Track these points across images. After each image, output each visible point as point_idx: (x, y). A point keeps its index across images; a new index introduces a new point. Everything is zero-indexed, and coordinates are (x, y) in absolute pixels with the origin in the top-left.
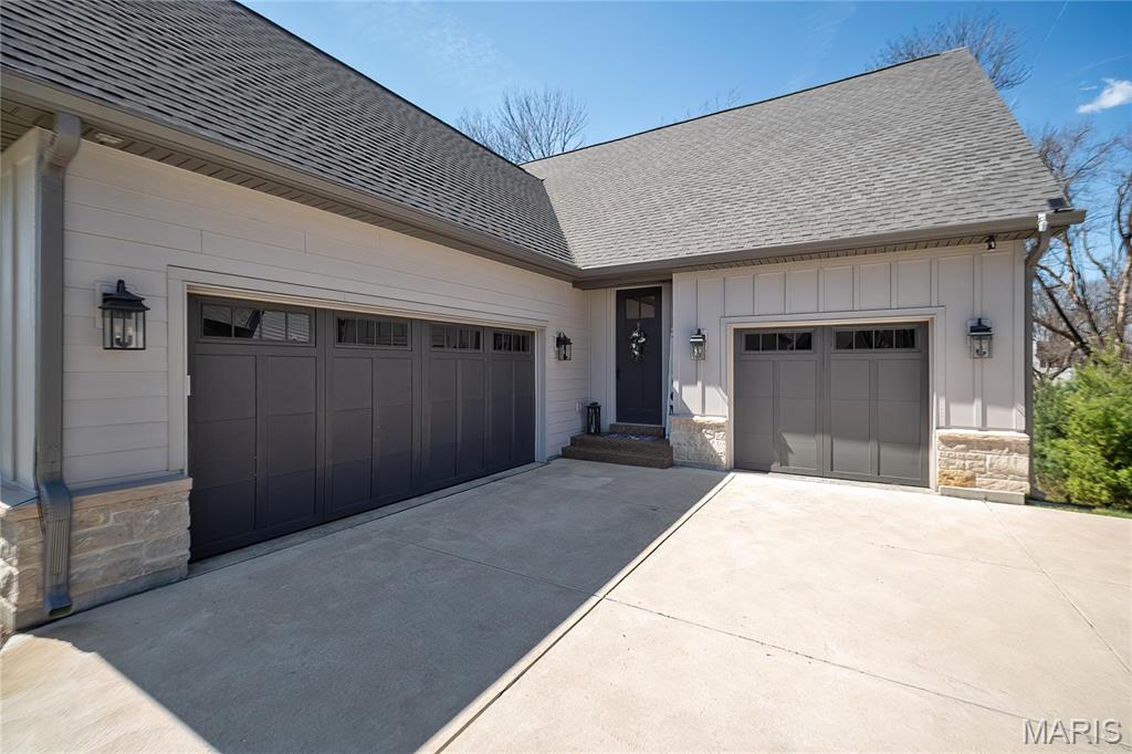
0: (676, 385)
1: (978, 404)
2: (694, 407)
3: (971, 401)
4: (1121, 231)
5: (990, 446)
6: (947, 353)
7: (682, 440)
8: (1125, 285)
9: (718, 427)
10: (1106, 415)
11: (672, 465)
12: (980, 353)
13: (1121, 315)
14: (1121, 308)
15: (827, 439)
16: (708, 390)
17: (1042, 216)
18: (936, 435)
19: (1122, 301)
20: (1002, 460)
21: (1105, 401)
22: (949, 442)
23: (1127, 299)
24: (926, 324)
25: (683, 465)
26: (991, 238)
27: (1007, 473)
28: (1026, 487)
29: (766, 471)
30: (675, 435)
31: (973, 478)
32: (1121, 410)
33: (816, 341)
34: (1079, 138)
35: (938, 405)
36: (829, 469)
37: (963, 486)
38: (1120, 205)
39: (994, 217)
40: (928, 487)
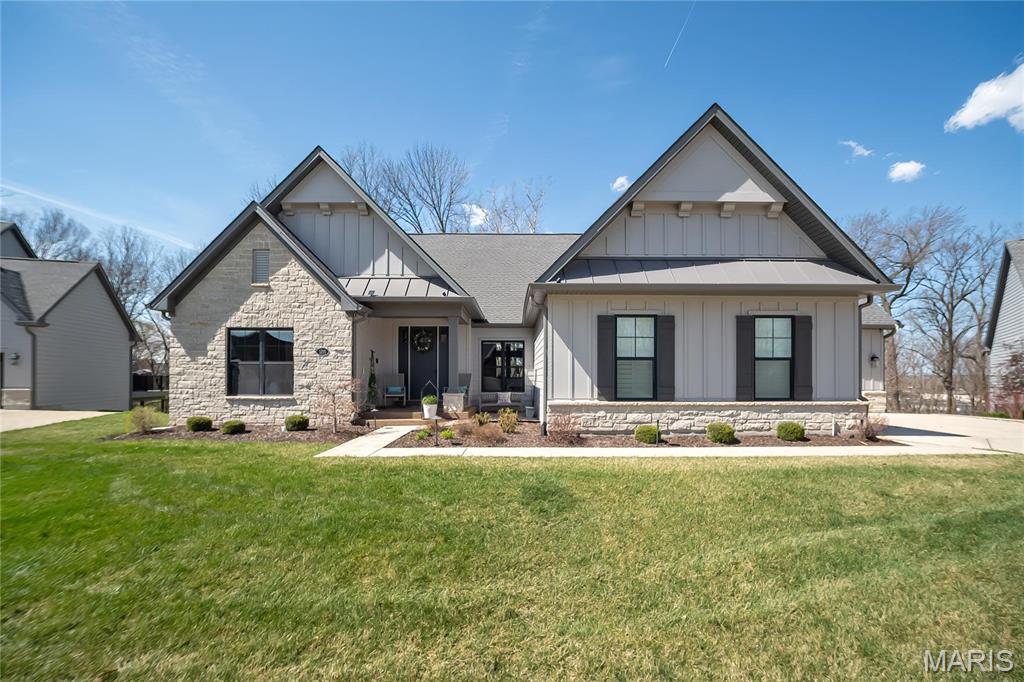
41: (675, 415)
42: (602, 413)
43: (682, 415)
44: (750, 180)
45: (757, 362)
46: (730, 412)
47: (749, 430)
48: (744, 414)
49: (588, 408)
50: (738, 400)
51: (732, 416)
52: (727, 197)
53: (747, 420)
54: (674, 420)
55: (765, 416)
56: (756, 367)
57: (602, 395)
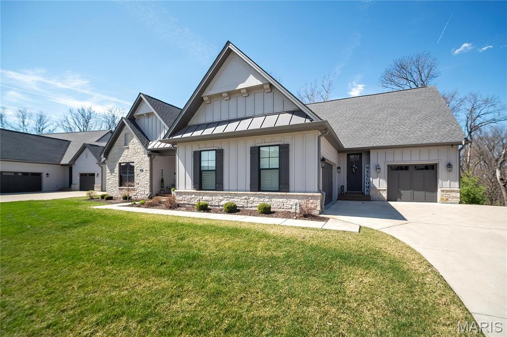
0: (371, 179)
1: (449, 181)
2: (377, 186)
3: (447, 181)
4: (468, 130)
5: (451, 191)
6: (442, 171)
7: (374, 194)
8: (469, 150)
9: (384, 190)
10: (467, 192)
11: (371, 201)
12: (450, 171)
13: (468, 160)
14: (468, 158)
15: (412, 191)
16: (381, 180)
17: (463, 142)
18: (439, 190)
19: (469, 156)
20: (454, 194)
21: (468, 187)
22: (442, 191)
23: (470, 155)
24: (437, 164)
25: (374, 201)
26: (452, 145)
27: (455, 197)
28: (459, 200)
29: (397, 201)
30: (372, 193)
31: (448, 199)
32: (472, 190)
33: (410, 168)
34: (453, 96)
35: (440, 182)
36: (413, 200)
37: (445, 201)
38: (467, 121)
39: (453, 141)
40: (437, 202)
41: (221, 198)
42: (193, 196)
43: (225, 198)
44: (251, 75)
45: (262, 171)
46: (245, 197)
47: (254, 207)
48: (252, 198)
49: (188, 193)
50: (251, 191)
51: (246, 199)
52: (240, 86)
53: (253, 202)
54: (221, 200)
55: (262, 200)
56: (261, 174)
57: (195, 188)
